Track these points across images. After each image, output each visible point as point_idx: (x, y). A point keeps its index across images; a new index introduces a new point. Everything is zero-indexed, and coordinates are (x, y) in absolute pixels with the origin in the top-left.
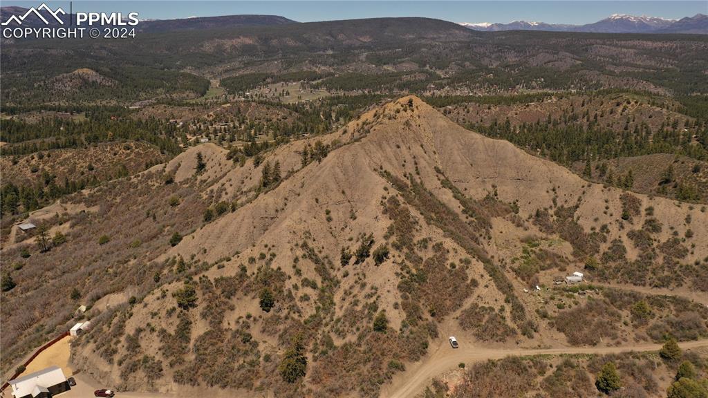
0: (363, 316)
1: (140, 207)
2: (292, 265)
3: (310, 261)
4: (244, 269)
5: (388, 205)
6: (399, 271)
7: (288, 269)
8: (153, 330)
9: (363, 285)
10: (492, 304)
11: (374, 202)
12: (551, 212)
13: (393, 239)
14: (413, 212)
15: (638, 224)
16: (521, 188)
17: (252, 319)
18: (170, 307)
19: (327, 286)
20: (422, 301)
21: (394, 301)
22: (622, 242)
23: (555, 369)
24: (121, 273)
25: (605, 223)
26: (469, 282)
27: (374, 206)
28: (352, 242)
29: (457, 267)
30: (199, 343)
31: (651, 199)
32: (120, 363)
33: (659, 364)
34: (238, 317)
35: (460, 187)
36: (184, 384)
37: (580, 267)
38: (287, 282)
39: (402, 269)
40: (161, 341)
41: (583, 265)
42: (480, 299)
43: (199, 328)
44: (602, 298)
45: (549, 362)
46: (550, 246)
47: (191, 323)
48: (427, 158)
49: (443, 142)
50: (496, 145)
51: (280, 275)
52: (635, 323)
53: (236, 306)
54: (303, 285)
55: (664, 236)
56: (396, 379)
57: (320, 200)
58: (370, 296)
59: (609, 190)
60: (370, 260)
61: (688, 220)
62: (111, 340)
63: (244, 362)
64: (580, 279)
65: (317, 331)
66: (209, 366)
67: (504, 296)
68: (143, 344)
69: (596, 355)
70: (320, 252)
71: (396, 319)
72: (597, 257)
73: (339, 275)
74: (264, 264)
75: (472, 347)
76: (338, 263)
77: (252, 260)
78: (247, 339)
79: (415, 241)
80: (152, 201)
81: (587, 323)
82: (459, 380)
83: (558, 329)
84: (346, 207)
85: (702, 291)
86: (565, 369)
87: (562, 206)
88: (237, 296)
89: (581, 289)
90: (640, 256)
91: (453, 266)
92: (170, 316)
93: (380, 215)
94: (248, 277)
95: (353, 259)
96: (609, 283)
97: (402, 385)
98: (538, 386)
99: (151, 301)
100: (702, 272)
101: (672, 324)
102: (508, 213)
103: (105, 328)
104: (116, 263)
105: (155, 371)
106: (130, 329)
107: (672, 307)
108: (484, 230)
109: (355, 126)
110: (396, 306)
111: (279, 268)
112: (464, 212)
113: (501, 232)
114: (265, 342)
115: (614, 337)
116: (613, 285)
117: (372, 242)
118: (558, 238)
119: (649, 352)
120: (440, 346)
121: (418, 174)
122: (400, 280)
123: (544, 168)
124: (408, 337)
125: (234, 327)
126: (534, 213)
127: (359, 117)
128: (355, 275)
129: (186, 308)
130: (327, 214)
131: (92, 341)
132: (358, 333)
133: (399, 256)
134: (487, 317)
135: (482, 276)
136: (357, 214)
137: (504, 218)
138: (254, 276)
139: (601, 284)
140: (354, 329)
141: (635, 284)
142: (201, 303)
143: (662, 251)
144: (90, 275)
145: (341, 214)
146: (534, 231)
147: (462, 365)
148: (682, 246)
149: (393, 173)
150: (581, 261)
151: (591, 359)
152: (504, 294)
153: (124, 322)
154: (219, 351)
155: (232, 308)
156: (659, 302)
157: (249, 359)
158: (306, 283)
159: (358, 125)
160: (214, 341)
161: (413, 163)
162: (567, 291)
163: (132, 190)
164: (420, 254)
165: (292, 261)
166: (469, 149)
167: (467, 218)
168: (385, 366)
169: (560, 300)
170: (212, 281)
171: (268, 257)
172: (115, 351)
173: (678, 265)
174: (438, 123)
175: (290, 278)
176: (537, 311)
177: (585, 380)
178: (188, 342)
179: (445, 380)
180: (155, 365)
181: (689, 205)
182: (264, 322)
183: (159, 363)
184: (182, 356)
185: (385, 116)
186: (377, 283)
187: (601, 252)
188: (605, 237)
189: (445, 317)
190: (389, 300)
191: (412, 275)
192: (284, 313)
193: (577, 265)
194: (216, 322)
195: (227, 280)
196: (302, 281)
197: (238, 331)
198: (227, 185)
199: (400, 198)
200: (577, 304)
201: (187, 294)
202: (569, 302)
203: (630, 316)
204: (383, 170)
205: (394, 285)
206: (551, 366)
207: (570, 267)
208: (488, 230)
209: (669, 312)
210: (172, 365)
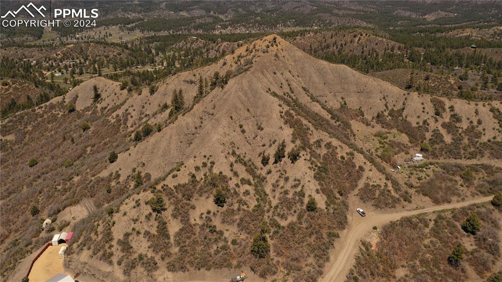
0: (296, 202)
1: (53, 132)
2: (229, 169)
3: (240, 164)
4: (194, 176)
5: (286, 118)
6: (311, 166)
7: (228, 173)
8: (138, 233)
9: (287, 179)
10: (378, 182)
11: (275, 116)
13: (298, 142)
14: (305, 122)
15: (447, 118)
16: (362, 98)
17: (212, 214)
18: (147, 213)
19: (258, 182)
20: (332, 187)
21: (315, 188)
22: (439, 131)
23: (433, 222)
24: (70, 188)
25: (425, 119)
26: (357, 168)
27: (276, 120)
28: (266, 147)
29: (346, 159)
30: (177, 238)
31: (450, 100)
32: (119, 263)
33: (493, 210)
34: (200, 213)
35: (322, 100)
36: (177, 272)
37: (417, 150)
38: (230, 182)
39: (312, 164)
40: (148, 241)
41: (419, 149)
42: (369, 180)
43: (174, 227)
44: (440, 170)
45: (428, 217)
46: (394, 137)
47: (166, 223)
48: (295, 80)
49: (303, 68)
50: (338, 68)
51: (222, 178)
52: (466, 184)
53: (196, 205)
54: (242, 183)
55: (465, 125)
56: (336, 244)
57: (233, 117)
58: (296, 186)
59: (422, 96)
60: (286, 160)
61: (477, 112)
62: (105, 245)
63: (218, 248)
64: (422, 158)
65: (263, 217)
66: (192, 255)
67: (384, 176)
68: (133, 244)
69: (454, 209)
70: (244, 157)
71: (321, 201)
72: (426, 142)
73: (264, 173)
74: (207, 171)
75: (373, 214)
76: (259, 164)
77: (197, 169)
78: (213, 230)
79: (312, 141)
80: (63, 127)
82: (377, 238)
83: (423, 195)
84: (253, 121)
85: (497, 158)
86: (440, 221)
87: (392, 109)
88: (194, 198)
89: (426, 166)
90: (454, 140)
91: (343, 158)
92: (149, 220)
93: (283, 126)
94: (198, 182)
95: (272, 160)
96: (439, 159)
97: (342, 248)
98: (429, 236)
99: (127, 210)
100: (494, 146)
101: (488, 182)
102: (358, 117)
103: (93, 236)
104: (62, 181)
105: (151, 266)
106: (118, 233)
107: (483, 171)
108: (349, 130)
109: (232, 58)
110: (317, 191)
111: (221, 173)
112: (332, 118)
113: (358, 131)
114: (227, 230)
115: (459, 195)
116: (441, 160)
117: (284, 147)
118: (396, 132)
119: (484, 203)
120: (353, 217)
121: (292, 92)
122: (314, 172)
123: (375, 83)
124: (333, 213)
125: (200, 222)
126: (376, 115)
127: (233, 52)
128: (277, 172)
129: (159, 212)
130: (241, 127)
131: (85, 248)
132: (296, 215)
133: (307, 155)
134: (378, 192)
135: (365, 163)
136: (262, 126)
137: (357, 120)
138: (203, 181)
139: (435, 161)
140: (292, 212)
141: (455, 159)
142: (169, 206)
143: (466, 135)
144: (40, 193)
145: (250, 127)
146: (378, 128)
147: (375, 228)
148: (477, 130)
149: (278, 93)
150: (416, 146)
151: (452, 212)
152: (383, 174)
153: (110, 229)
154: (195, 242)
155: (194, 208)
156: (475, 168)
157: (220, 244)
158: (244, 181)
159: (234, 58)
160: (189, 235)
161: (287, 85)
162: (418, 167)
163: (40, 119)
164: (318, 152)
165: (229, 166)
166: (320, 71)
167: (336, 122)
168: (325, 236)
169: (417, 174)
170: (173, 188)
171: (209, 165)
172: (111, 254)
173: (478, 143)
174: (296, 54)
175: (231, 179)
176: (406, 184)
177: (454, 226)
178: (169, 238)
179: (368, 240)
180: (149, 261)
181: (475, 103)
182: (223, 215)
183: (152, 258)
184: (168, 250)
185: (258, 51)
186: (298, 177)
187: (428, 139)
188: (427, 129)
189: (349, 195)
190: (311, 187)
191: (319, 168)
192: (236, 206)
193: (415, 148)
194: (185, 220)
195: (184, 186)
196: (241, 181)
197: (204, 225)
198: (130, 110)
199: (292, 112)
200: (428, 176)
201: (160, 201)
202: (423, 175)
203: (462, 180)
204: (272, 91)
205: (311, 176)
206: (430, 220)
207: (411, 151)
208: (350, 130)
209: (483, 174)
210: (163, 259)
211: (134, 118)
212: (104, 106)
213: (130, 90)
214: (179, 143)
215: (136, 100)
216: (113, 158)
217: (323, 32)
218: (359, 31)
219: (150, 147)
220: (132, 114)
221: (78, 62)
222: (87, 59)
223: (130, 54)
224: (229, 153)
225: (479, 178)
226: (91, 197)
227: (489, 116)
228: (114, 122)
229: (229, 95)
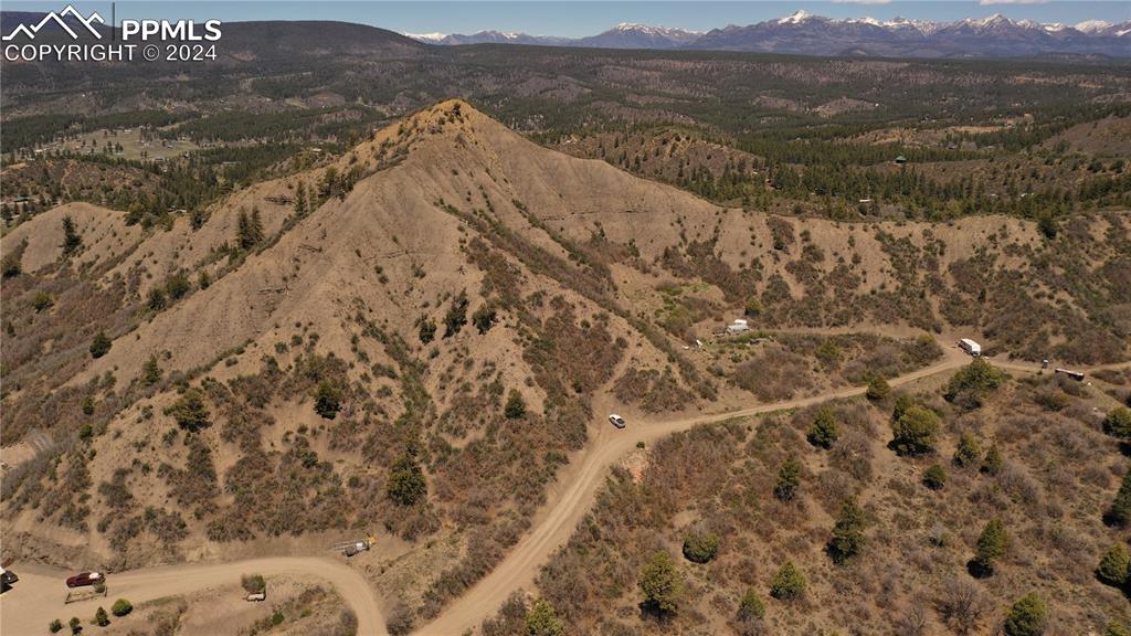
0: (485, 403)
2: (350, 348)
3: (374, 340)
4: (272, 362)
5: (471, 251)
7: (346, 355)
8: (147, 469)
9: (469, 364)
10: (653, 365)
11: (449, 249)
12: (682, 250)
13: (494, 295)
14: (510, 259)
15: (796, 253)
16: (635, 223)
17: (309, 432)
18: (167, 430)
19: (410, 373)
20: (560, 375)
21: (524, 376)
22: (782, 278)
23: (754, 432)
25: (755, 256)
26: (614, 342)
27: (451, 254)
28: (429, 308)
29: (592, 326)
30: (233, 478)
31: (803, 222)
32: (102, 528)
33: (869, 408)
34: (284, 432)
35: (555, 225)
36: (229, 541)
37: (737, 314)
38: (349, 372)
39: (520, 334)
40: (168, 483)
41: (742, 311)
42: (636, 363)
43: (225, 458)
44: (779, 345)
45: (746, 424)
47: (210, 451)
48: (499, 188)
49: (516, 165)
50: (589, 166)
51: (334, 363)
52: (825, 368)
53: (275, 417)
54: (375, 374)
55: (829, 265)
56: (561, 474)
57: (363, 253)
58: (485, 375)
59: (751, 214)
60: (469, 328)
61: (851, 242)
62: (71, 496)
63: (319, 493)
64: (747, 327)
65: (417, 434)
66: (262, 508)
67: (666, 355)
68: (135, 491)
69: (797, 409)
70: (384, 327)
71: (535, 400)
72: (757, 299)
73: (423, 356)
74: (303, 352)
75: (642, 423)
76: (414, 339)
77: (281, 348)
78: (310, 462)
79: (524, 296)
81: (775, 375)
82: (643, 463)
83: (741, 387)
84: (404, 261)
85: (887, 323)
86: (767, 430)
87: (695, 242)
88: (272, 404)
89: (752, 339)
90: (808, 292)
91: (585, 324)
92: (171, 444)
93: (465, 266)
94: (281, 373)
95: (441, 329)
96: (781, 328)
97: (572, 481)
98: (744, 454)
99: (124, 427)
100: (881, 301)
101: (867, 363)
102: (627, 257)
103: (45, 482)
105: (172, 530)
106: (100, 472)
107: (860, 346)
108: (604, 279)
109: (369, 149)
110: (529, 383)
111: (331, 354)
112: (572, 257)
113: (625, 282)
114: (341, 461)
115: (809, 386)
116: (784, 330)
117: (465, 303)
118: (700, 282)
119: (854, 397)
120: (599, 428)
121: (492, 210)
122: (522, 349)
123: (661, 193)
124: (559, 420)
125: (281, 448)
126: (661, 253)
127: (372, 137)
128: (450, 352)
129: (193, 428)
130: (378, 272)
131: (27, 506)
132: (484, 427)
133: (511, 318)
134: (651, 383)
135: (629, 333)
136: (424, 269)
137: (623, 263)
138: (292, 370)
139: (771, 331)
140: (477, 422)
141: (810, 326)
142: (217, 419)
143: (831, 283)
145: (399, 271)
146: (666, 276)
147: (641, 445)
148: (852, 274)
149: (460, 209)
150: (738, 306)
151: (792, 413)
152: (664, 352)
153: (84, 466)
154: (271, 485)
155: (271, 422)
156: (844, 341)
157: (324, 488)
158: (379, 370)
159: (373, 148)
160: (257, 472)
161: (481, 196)
162: (736, 342)
164: (536, 314)
165: (349, 341)
166: (553, 175)
167: (578, 265)
168: (539, 461)
169: (731, 353)
170: (226, 385)
171: (307, 340)
172: (86, 512)
173: (853, 298)
174: (502, 139)
175: (352, 366)
176: (709, 370)
177: (794, 437)
178: (214, 478)
179: (625, 466)
180: (169, 520)
181: (848, 225)
182: (331, 434)
183: (176, 515)
184: (211, 501)
185: (422, 130)
186: (491, 357)
187: (760, 293)
188: (759, 274)
189: (595, 392)
190: (517, 376)
191: (537, 341)
192: (360, 417)
193: (735, 311)
194: (251, 443)
195: (250, 380)
196: (373, 368)
197: (291, 453)
198: (147, 262)
199: (484, 240)
200: (753, 354)
201: (195, 406)
202: (744, 353)
203: (817, 362)
204: (446, 205)
205: (517, 356)
206: (749, 429)
207: (727, 316)
208: (609, 279)
209: (858, 351)
210: (199, 516)
211: (154, 279)
212: (86, 261)
213: (148, 225)
214: (248, 310)
215: (160, 241)
216: (101, 348)
217: (598, 135)
218: (673, 131)
219: (183, 321)
220: (150, 271)
221: (37, 200)
222: (60, 195)
223: (164, 185)
224: (349, 318)
225: (849, 359)
226: (49, 426)
227: (873, 248)
228: (110, 289)
229: (354, 211)
